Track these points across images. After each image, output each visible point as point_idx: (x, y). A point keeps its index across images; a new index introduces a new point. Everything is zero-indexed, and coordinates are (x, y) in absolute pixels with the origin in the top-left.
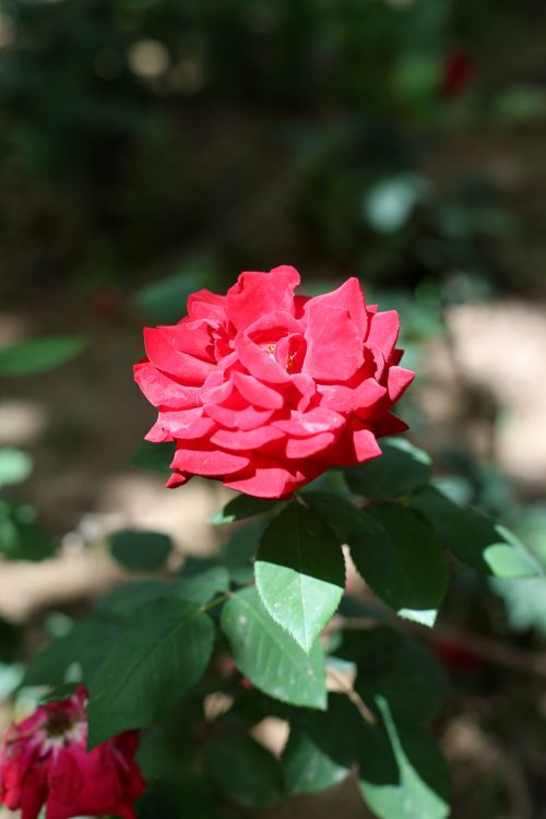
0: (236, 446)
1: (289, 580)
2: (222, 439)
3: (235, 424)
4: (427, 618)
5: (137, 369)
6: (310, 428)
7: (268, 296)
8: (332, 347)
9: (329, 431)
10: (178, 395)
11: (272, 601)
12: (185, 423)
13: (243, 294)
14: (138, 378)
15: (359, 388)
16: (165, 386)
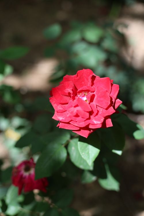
0: (76, 125)
1: (86, 147)
2: (73, 123)
3: (76, 121)
4: (119, 153)
5: (50, 99)
6: (95, 122)
7: (84, 77)
8: (102, 99)
9: (100, 124)
10: (61, 109)
11: (82, 152)
12: (63, 118)
13: (78, 78)
14: (51, 101)
15: (108, 110)
16: (58, 105)
